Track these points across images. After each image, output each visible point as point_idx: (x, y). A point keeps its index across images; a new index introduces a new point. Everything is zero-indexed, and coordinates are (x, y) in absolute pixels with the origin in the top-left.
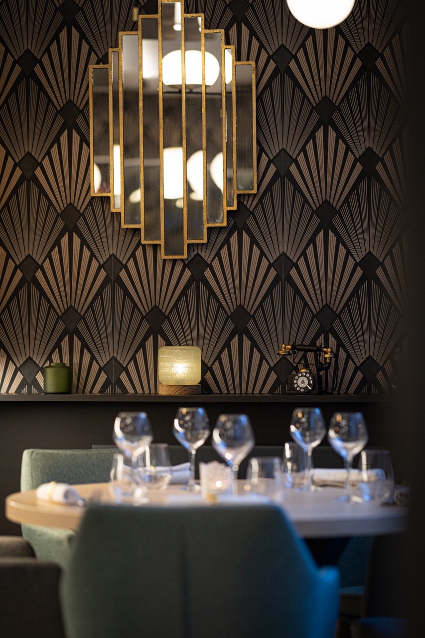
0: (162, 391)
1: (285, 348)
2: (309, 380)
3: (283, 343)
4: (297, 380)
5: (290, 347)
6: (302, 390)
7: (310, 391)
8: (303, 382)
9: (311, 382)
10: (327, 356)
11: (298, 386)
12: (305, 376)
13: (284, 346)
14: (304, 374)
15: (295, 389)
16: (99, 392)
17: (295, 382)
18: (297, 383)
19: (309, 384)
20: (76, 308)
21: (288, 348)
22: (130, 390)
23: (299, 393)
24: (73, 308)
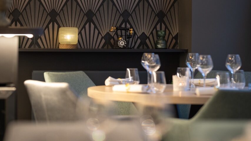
0: (61, 47)
1: (113, 28)
2: (125, 43)
3: (113, 26)
4: (119, 42)
5: (115, 28)
6: (122, 47)
7: (125, 47)
8: (122, 43)
9: (126, 43)
10: (131, 32)
11: (120, 45)
12: (123, 41)
13: (112, 27)
14: (122, 40)
15: (118, 46)
16: (28, 48)
17: (118, 43)
18: (119, 44)
19: (125, 44)
20: (18, 9)
21: (114, 29)
22: (42, 47)
23: (121, 48)
24: (17, 9)
